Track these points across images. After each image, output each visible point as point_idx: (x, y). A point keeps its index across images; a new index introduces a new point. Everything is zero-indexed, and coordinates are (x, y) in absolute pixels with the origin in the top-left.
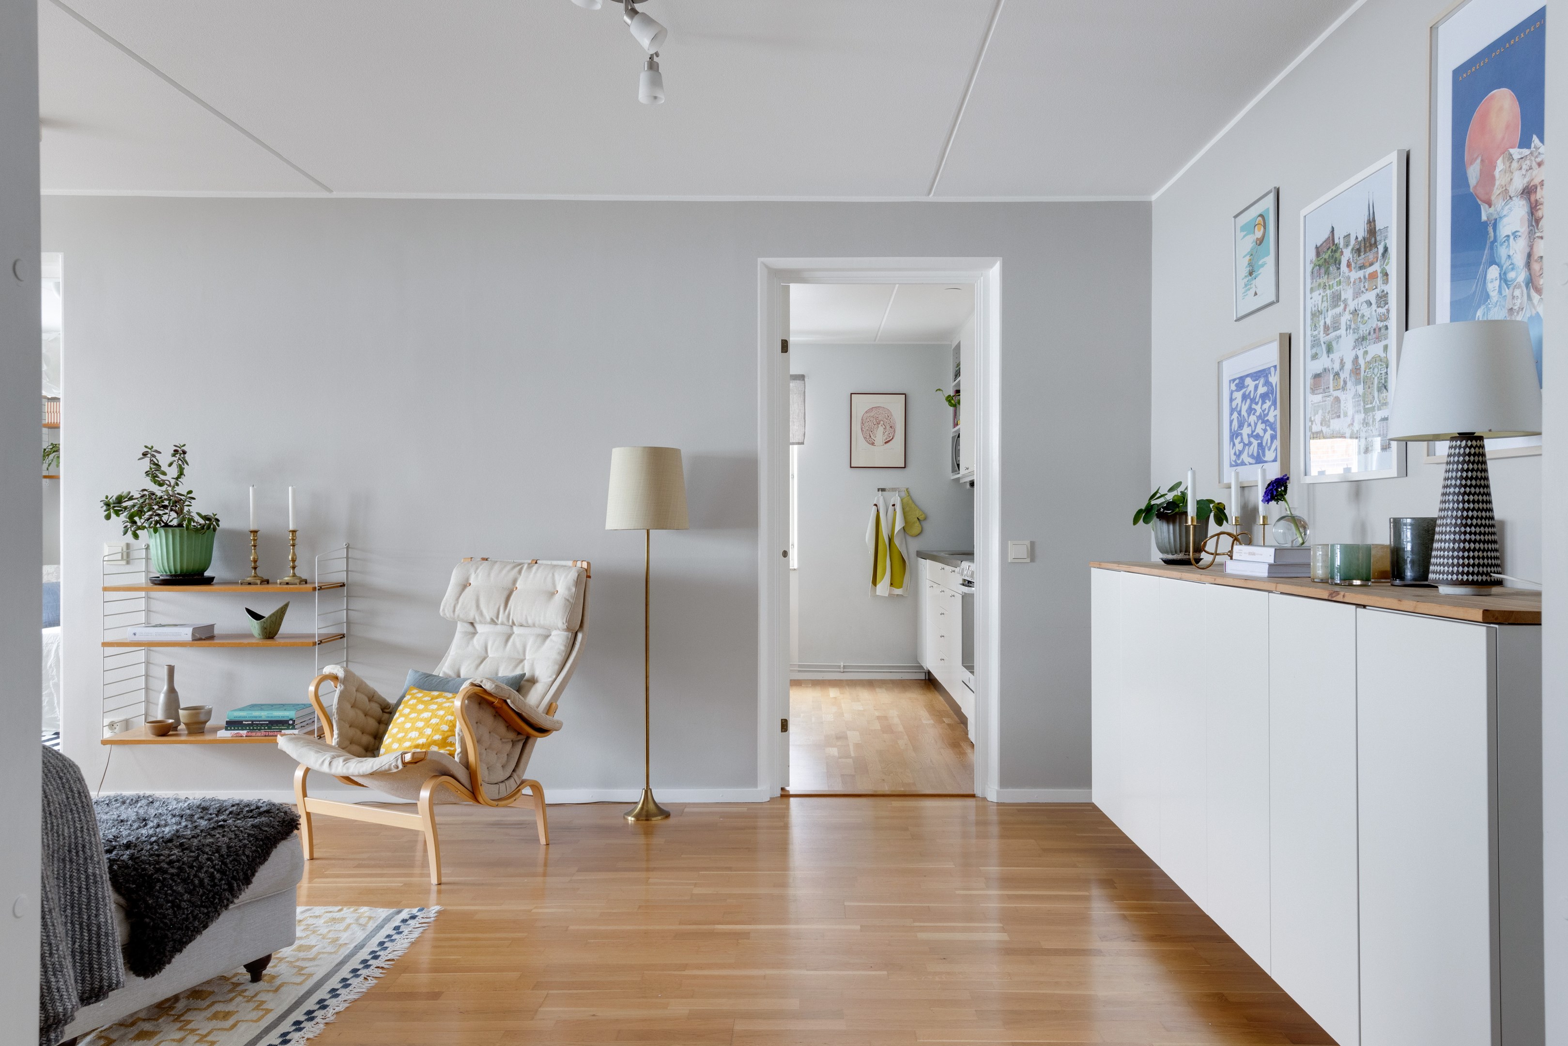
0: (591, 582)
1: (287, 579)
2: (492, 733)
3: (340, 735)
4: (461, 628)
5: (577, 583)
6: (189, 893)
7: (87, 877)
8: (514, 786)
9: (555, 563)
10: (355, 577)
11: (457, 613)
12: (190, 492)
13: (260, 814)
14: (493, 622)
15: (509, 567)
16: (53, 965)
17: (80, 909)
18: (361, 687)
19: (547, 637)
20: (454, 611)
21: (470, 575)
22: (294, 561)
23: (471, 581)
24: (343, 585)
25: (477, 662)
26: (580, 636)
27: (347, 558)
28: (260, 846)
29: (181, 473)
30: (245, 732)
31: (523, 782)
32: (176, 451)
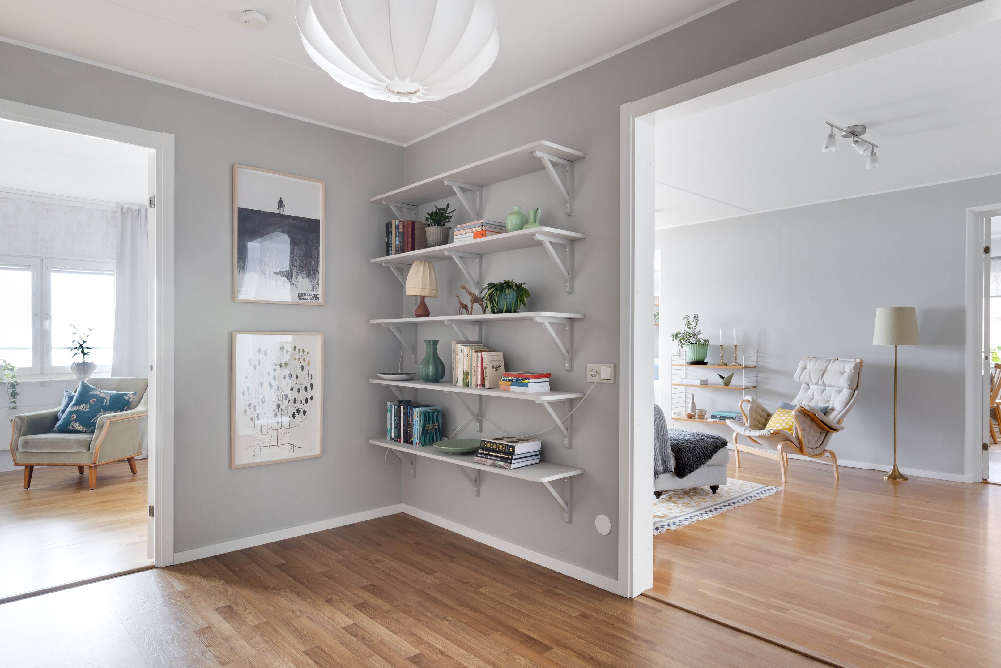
0: (863, 369)
1: (733, 364)
2: (810, 428)
3: (750, 423)
4: (803, 386)
5: (855, 368)
7: (664, 439)
8: (821, 451)
9: (846, 360)
10: (760, 364)
11: (801, 379)
12: (700, 331)
14: (816, 384)
15: (824, 361)
17: (663, 447)
18: (759, 406)
19: (841, 391)
20: (800, 379)
21: (807, 364)
22: (736, 357)
23: (807, 367)
24: (755, 367)
25: (809, 400)
26: (856, 392)
27: (757, 356)
28: (714, 448)
29: (697, 324)
30: (718, 420)
31: (825, 450)
32: (695, 316)
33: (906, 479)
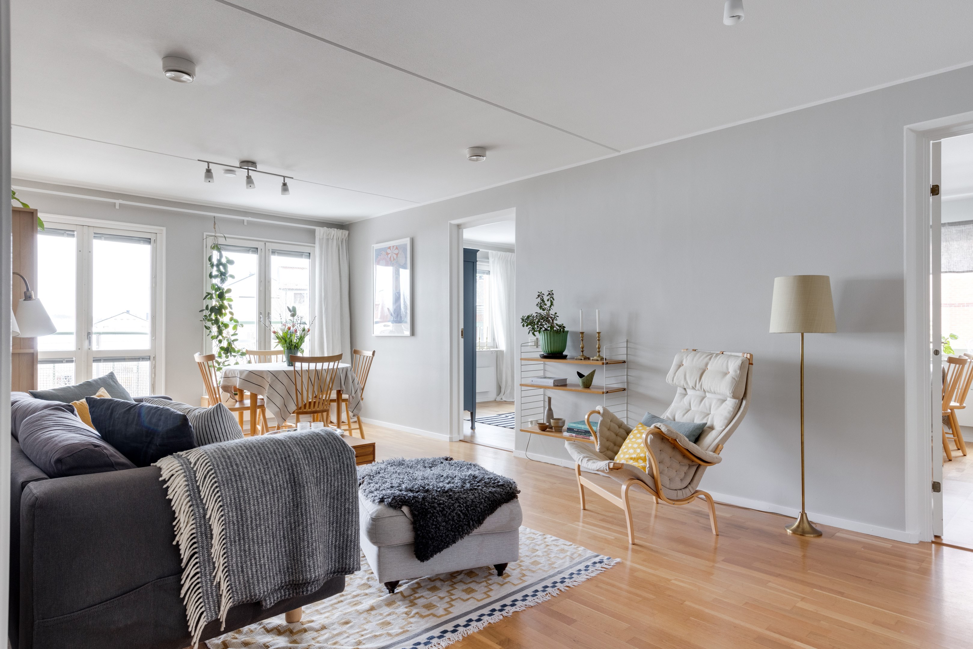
0: (754, 368)
1: (595, 358)
2: (672, 458)
3: (601, 444)
4: (680, 390)
5: (741, 367)
6: (446, 522)
8: (689, 494)
9: (733, 354)
10: (631, 358)
11: (675, 381)
12: (556, 313)
13: (498, 486)
14: (694, 388)
15: (705, 356)
16: (309, 552)
18: (613, 419)
19: (724, 401)
20: (673, 380)
21: (683, 360)
22: (599, 348)
23: (684, 363)
24: (624, 362)
25: (684, 412)
26: (744, 402)
27: (627, 347)
29: (552, 304)
30: (574, 434)
31: (697, 492)
32: (549, 293)
33: (819, 534)
